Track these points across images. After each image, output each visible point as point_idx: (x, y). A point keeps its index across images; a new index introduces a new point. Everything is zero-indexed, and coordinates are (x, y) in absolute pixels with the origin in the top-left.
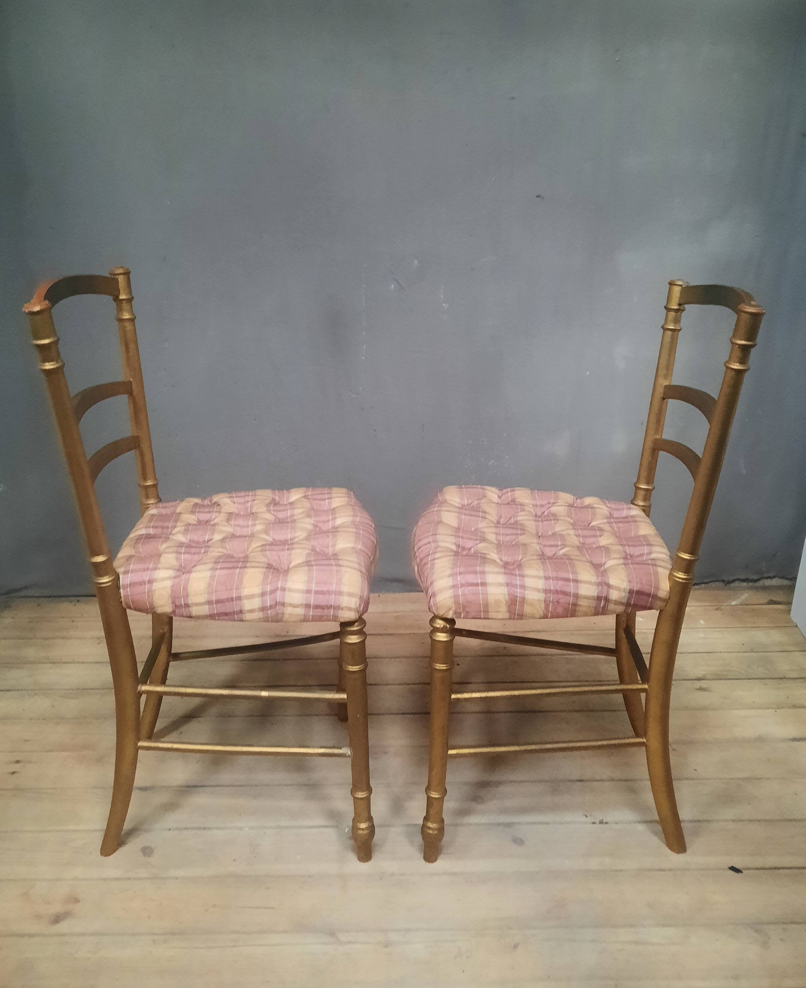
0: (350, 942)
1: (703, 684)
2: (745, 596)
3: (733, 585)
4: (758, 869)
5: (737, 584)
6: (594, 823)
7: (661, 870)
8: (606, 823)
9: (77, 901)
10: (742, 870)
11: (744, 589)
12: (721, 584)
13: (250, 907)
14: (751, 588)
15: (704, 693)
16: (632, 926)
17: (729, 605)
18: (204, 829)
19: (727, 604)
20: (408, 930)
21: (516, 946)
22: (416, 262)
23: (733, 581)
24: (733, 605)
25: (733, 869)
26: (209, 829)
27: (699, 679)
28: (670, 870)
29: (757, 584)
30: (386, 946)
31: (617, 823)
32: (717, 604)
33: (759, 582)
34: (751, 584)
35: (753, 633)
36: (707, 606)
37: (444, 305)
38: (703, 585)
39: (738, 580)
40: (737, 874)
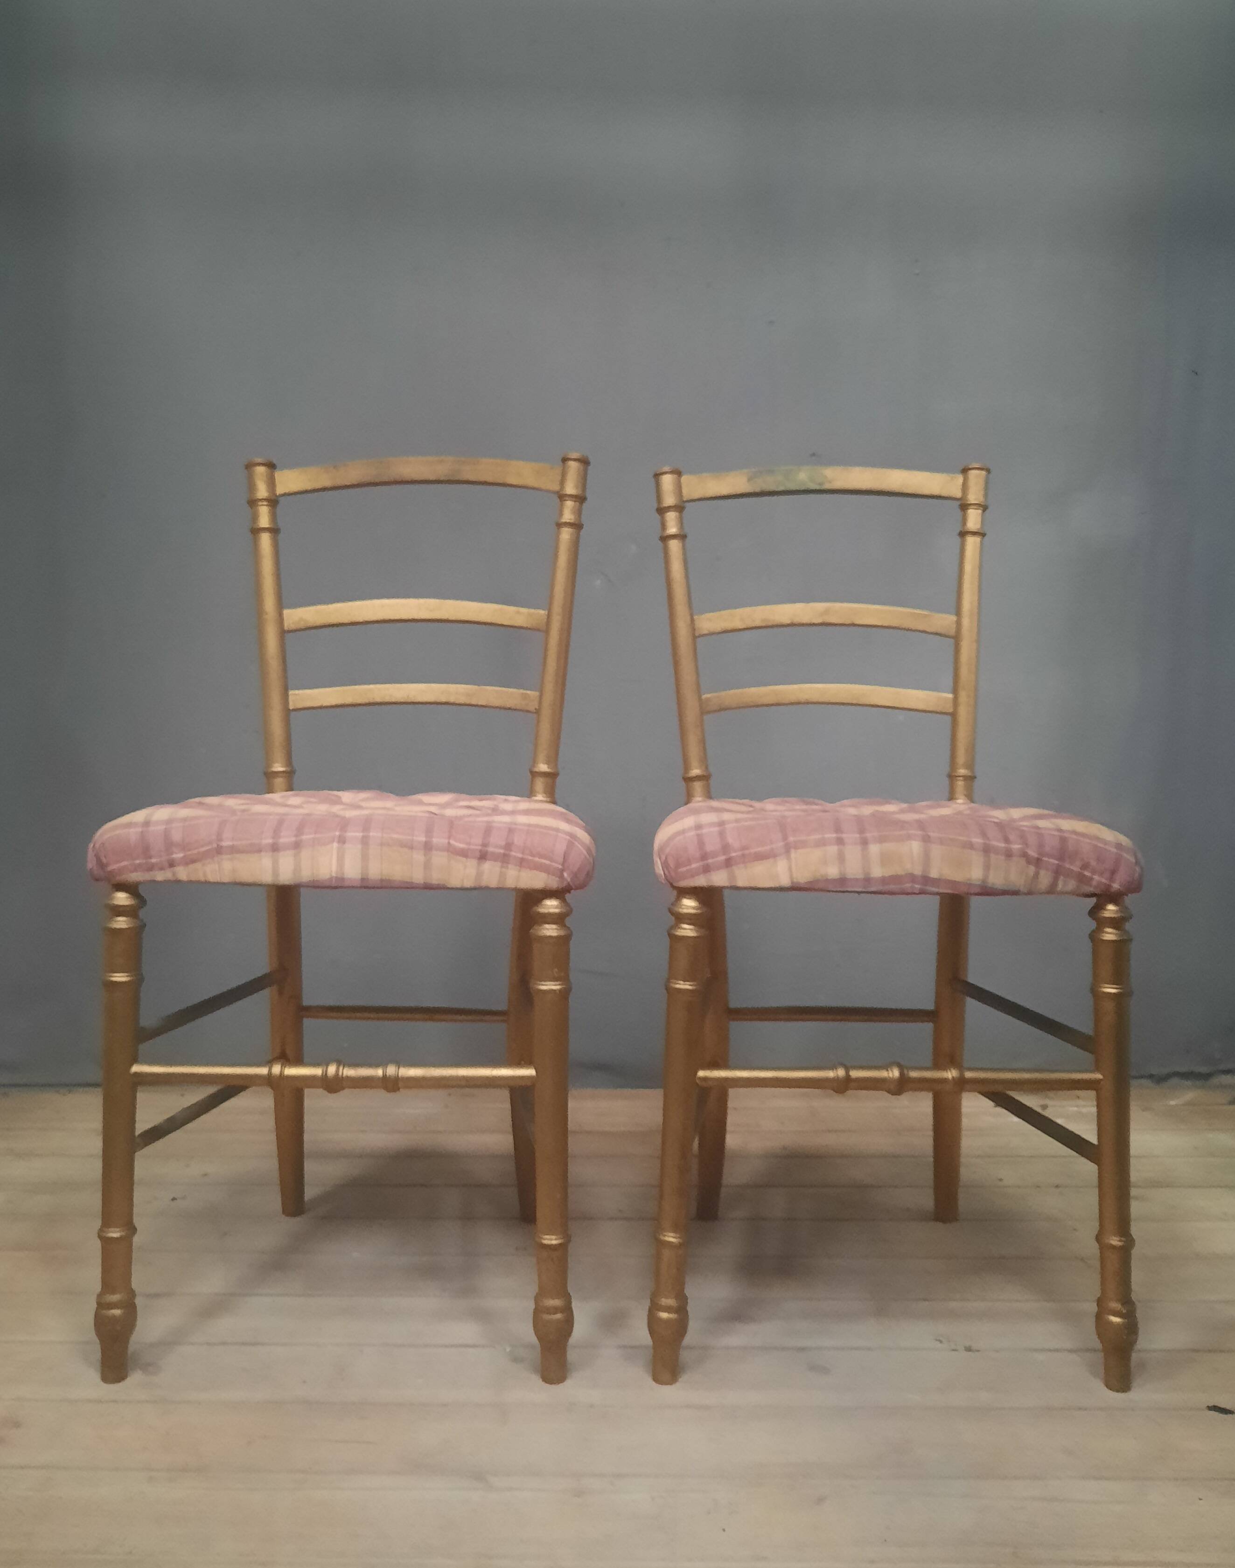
0: (511, 1489)
2: (1190, 1095)
3: (1167, 1083)
5: (1174, 1081)
6: (954, 1350)
7: (1083, 1409)
8: (978, 1351)
9: (17, 1426)
10: (1233, 1411)
11: (1188, 1086)
14: (1199, 1086)
16: (1037, 1478)
17: (1166, 1106)
19: (1162, 1104)
20: (618, 1476)
21: (820, 1500)
22: (634, 547)
23: (1169, 1077)
24: (1173, 1106)
25: (1216, 1409)
29: (1209, 1082)
30: (578, 1496)
31: (996, 1351)
32: (1144, 1104)
33: (1211, 1079)
34: (1198, 1082)
39: (1175, 1075)
40: (1224, 1415)
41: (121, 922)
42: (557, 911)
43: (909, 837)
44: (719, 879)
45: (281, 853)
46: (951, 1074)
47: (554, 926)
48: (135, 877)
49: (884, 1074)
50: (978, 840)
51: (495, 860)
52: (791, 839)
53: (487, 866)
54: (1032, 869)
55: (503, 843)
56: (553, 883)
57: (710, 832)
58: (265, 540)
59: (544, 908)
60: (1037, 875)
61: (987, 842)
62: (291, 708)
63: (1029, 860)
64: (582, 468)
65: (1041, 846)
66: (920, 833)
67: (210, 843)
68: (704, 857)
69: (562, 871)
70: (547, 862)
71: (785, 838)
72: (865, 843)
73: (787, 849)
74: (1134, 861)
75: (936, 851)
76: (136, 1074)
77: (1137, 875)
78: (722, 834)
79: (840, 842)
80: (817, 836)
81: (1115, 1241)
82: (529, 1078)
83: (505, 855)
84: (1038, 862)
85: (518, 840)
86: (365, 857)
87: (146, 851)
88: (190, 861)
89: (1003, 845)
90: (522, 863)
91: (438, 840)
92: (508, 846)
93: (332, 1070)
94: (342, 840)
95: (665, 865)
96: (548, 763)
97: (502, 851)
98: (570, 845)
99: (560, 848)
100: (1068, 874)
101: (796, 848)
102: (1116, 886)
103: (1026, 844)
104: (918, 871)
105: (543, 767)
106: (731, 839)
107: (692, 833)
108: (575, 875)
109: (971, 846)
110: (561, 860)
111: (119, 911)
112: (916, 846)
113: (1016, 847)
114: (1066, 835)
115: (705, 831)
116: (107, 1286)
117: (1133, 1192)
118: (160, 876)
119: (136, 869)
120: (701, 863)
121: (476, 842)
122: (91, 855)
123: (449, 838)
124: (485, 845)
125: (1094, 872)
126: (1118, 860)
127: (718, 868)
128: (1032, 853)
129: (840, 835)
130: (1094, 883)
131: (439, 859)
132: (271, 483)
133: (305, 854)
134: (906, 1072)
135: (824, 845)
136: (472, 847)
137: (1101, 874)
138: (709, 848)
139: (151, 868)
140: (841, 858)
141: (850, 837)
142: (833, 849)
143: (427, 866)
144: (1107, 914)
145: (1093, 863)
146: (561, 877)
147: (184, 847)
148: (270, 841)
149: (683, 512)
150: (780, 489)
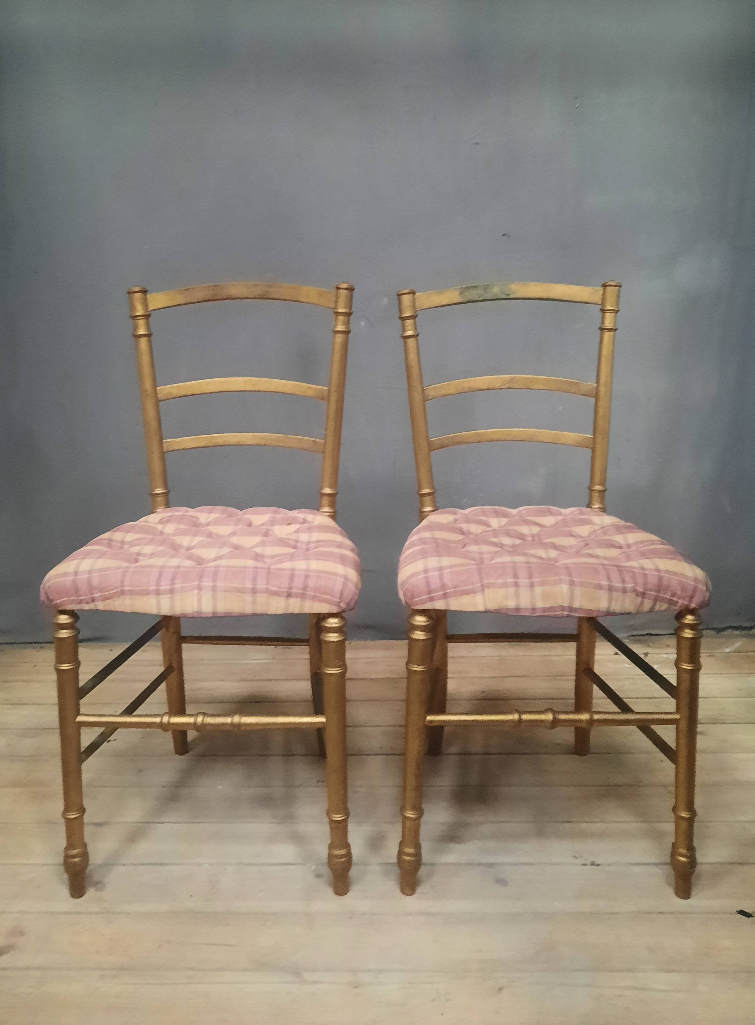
0: (316, 982)
2: (738, 644)
3: (725, 633)
5: (729, 632)
6: (584, 865)
7: (661, 913)
8: (599, 865)
9: (22, 934)
10: (753, 915)
11: (737, 637)
12: (713, 632)
13: (208, 944)
14: (744, 636)
15: (703, 737)
16: (631, 971)
17: (723, 653)
18: (161, 864)
19: (720, 651)
20: (381, 971)
21: (500, 989)
22: (385, 299)
23: (725, 629)
24: (727, 652)
25: (742, 913)
26: (166, 864)
28: (671, 913)
30: (356, 987)
31: (609, 865)
32: (709, 651)
34: (744, 632)
35: (750, 679)
39: (730, 627)
40: (747, 918)
41: (64, 634)
42: (337, 625)
43: (560, 582)
44: (439, 605)
45: (161, 596)
46: (585, 716)
47: (335, 635)
48: (70, 607)
49: (542, 717)
50: (605, 583)
51: (297, 597)
52: (486, 581)
53: (292, 601)
54: (639, 599)
55: (301, 586)
56: (334, 610)
57: (434, 574)
58: (143, 342)
59: (328, 624)
60: (642, 602)
61: (611, 584)
62: (165, 451)
63: (638, 594)
64: (349, 294)
65: (645, 584)
66: (568, 578)
67: (116, 588)
68: (430, 592)
69: (339, 602)
70: (330, 597)
71: (481, 580)
72: (532, 585)
73: (483, 588)
74: (705, 589)
75: (578, 591)
76: (79, 722)
77: (707, 599)
78: (441, 576)
79: (516, 585)
80: (500, 581)
81: (684, 815)
82: (322, 723)
83: (303, 594)
84: (643, 595)
85: (311, 583)
86: (214, 598)
87: (77, 591)
88: (106, 599)
89: (621, 585)
90: (314, 598)
91: (261, 586)
92: (305, 588)
93: (200, 719)
94: (199, 588)
95: (405, 594)
96: (331, 487)
97: (301, 591)
98: (344, 585)
99: (338, 587)
100: (663, 600)
101: (489, 587)
102: (693, 605)
103: (636, 583)
104: (566, 604)
105: (328, 491)
106: (447, 580)
107: (422, 576)
108: (348, 604)
109: (600, 587)
110: (338, 595)
111: (62, 627)
112: (565, 588)
113: (629, 586)
114: (662, 574)
115: (430, 574)
116: (70, 846)
117: (700, 728)
118: (86, 607)
119: (72, 602)
120: (428, 596)
121: (285, 585)
122: (42, 593)
123: (267, 584)
124: (290, 588)
125: (679, 598)
126: (695, 589)
127: (438, 598)
128: (640, 589)
129: (516, 580)
130: (679, 604)
131: (261, 598)
132: (145, 304)
133: (177, 597)
134: (557, 716)
135: (506, 587)
136: (281, 590)
137: (684, 599)
138: (433, 586)
139: (81, 602)
140: (517, 595)
141: (523, 581)
142: (512, 590)
143: (254, 602)
144: (687, 621)
145: (679, 592)
146: (339, 606)
147: (101, 590)
148: (155, 588)
149: (416, 319)
150: (481, 299)
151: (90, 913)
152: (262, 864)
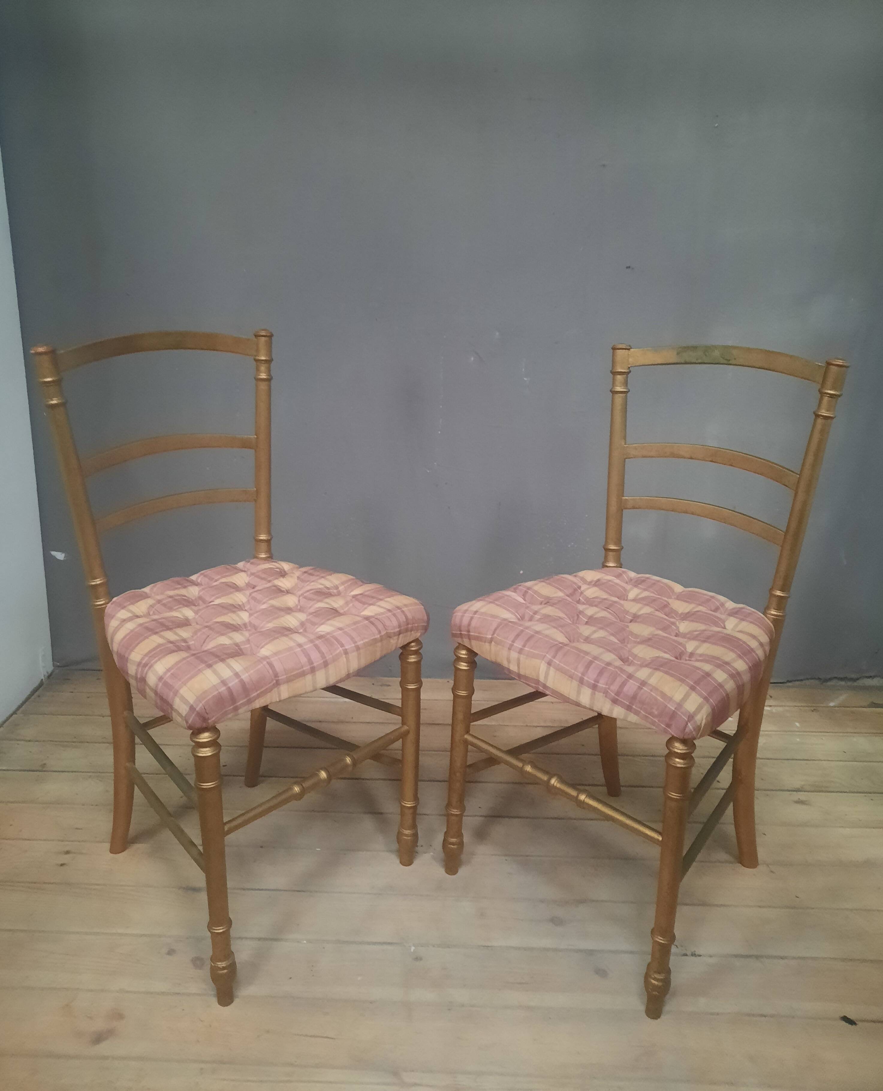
0: (415, 1085)
1: (802, 796)
2: (843, 697)
3: (829, 683)
4: (874, 1022)
5: (834, 682)
6: (685, 955)
8: (700, 956)
9: (121, 1017)
10: (857, 1023)
11: (843, 689)
12: (817, 682)
13: (307, 1036)
14: (849, 688)
15: (804, 807)
16: (732, 1084)
19: (825, 705)
20: (479, 1073)
22: (497, 334)
24: (830, 707)
25: (846, 1019)
27: (797, 790)
28: (772, 1016)
29: (855, 684)
31: (711, 956)
32: (814, 705)
33: (858, 681)
34: (849, 683)
35: (855, 739)
36: (801, 706)
37: (525, 379)
38: (797, 683)
39: (836, 678)
40: (851, 1026)
149: (629, 375)
150: (700, 361)
151: (189, 995)
152: (361, 943)
